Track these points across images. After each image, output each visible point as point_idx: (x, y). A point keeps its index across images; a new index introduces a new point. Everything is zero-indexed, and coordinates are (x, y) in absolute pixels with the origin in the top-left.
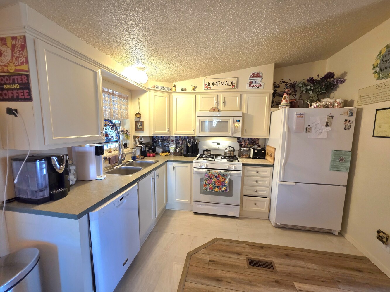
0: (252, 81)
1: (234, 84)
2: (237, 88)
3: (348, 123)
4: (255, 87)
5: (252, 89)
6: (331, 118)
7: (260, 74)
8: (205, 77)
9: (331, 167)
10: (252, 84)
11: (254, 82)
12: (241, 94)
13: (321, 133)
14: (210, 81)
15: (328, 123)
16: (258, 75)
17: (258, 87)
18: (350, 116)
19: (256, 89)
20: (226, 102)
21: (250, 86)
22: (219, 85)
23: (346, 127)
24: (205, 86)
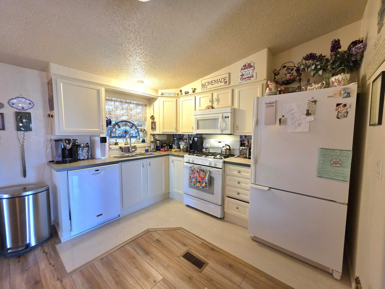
0: (244, 73)
1: (226, 80)
2: (229, 84)
3: (343, 108)
4: (247, 79)
5: (244, 82)
6: (314, 103)
7: (252, 64)
8: (202, 79)
9: (319, 173)
10: (243, 77)
11: (246, 74)
12: (232, 89)
13: (299, 125)
14: (205, 81)
15: (309, 110)
16: (250, 66)
17: (250, 78)
18: (344, 98)
19: (249, 81)
20: (219, 99)
21: (242, 79)
22: (213, 83)
23: (340, 114)
24: (202, 87)
